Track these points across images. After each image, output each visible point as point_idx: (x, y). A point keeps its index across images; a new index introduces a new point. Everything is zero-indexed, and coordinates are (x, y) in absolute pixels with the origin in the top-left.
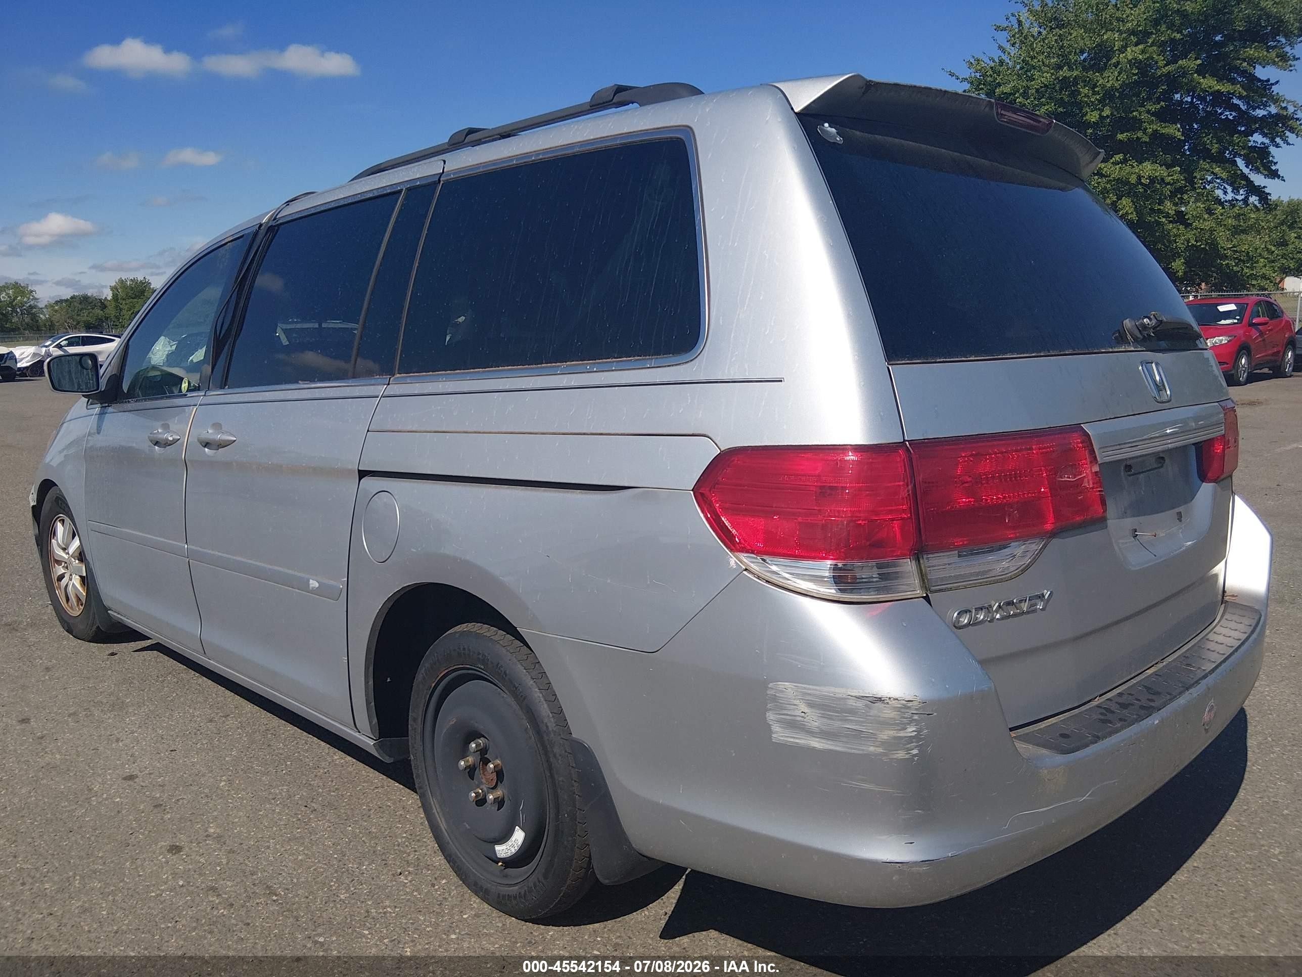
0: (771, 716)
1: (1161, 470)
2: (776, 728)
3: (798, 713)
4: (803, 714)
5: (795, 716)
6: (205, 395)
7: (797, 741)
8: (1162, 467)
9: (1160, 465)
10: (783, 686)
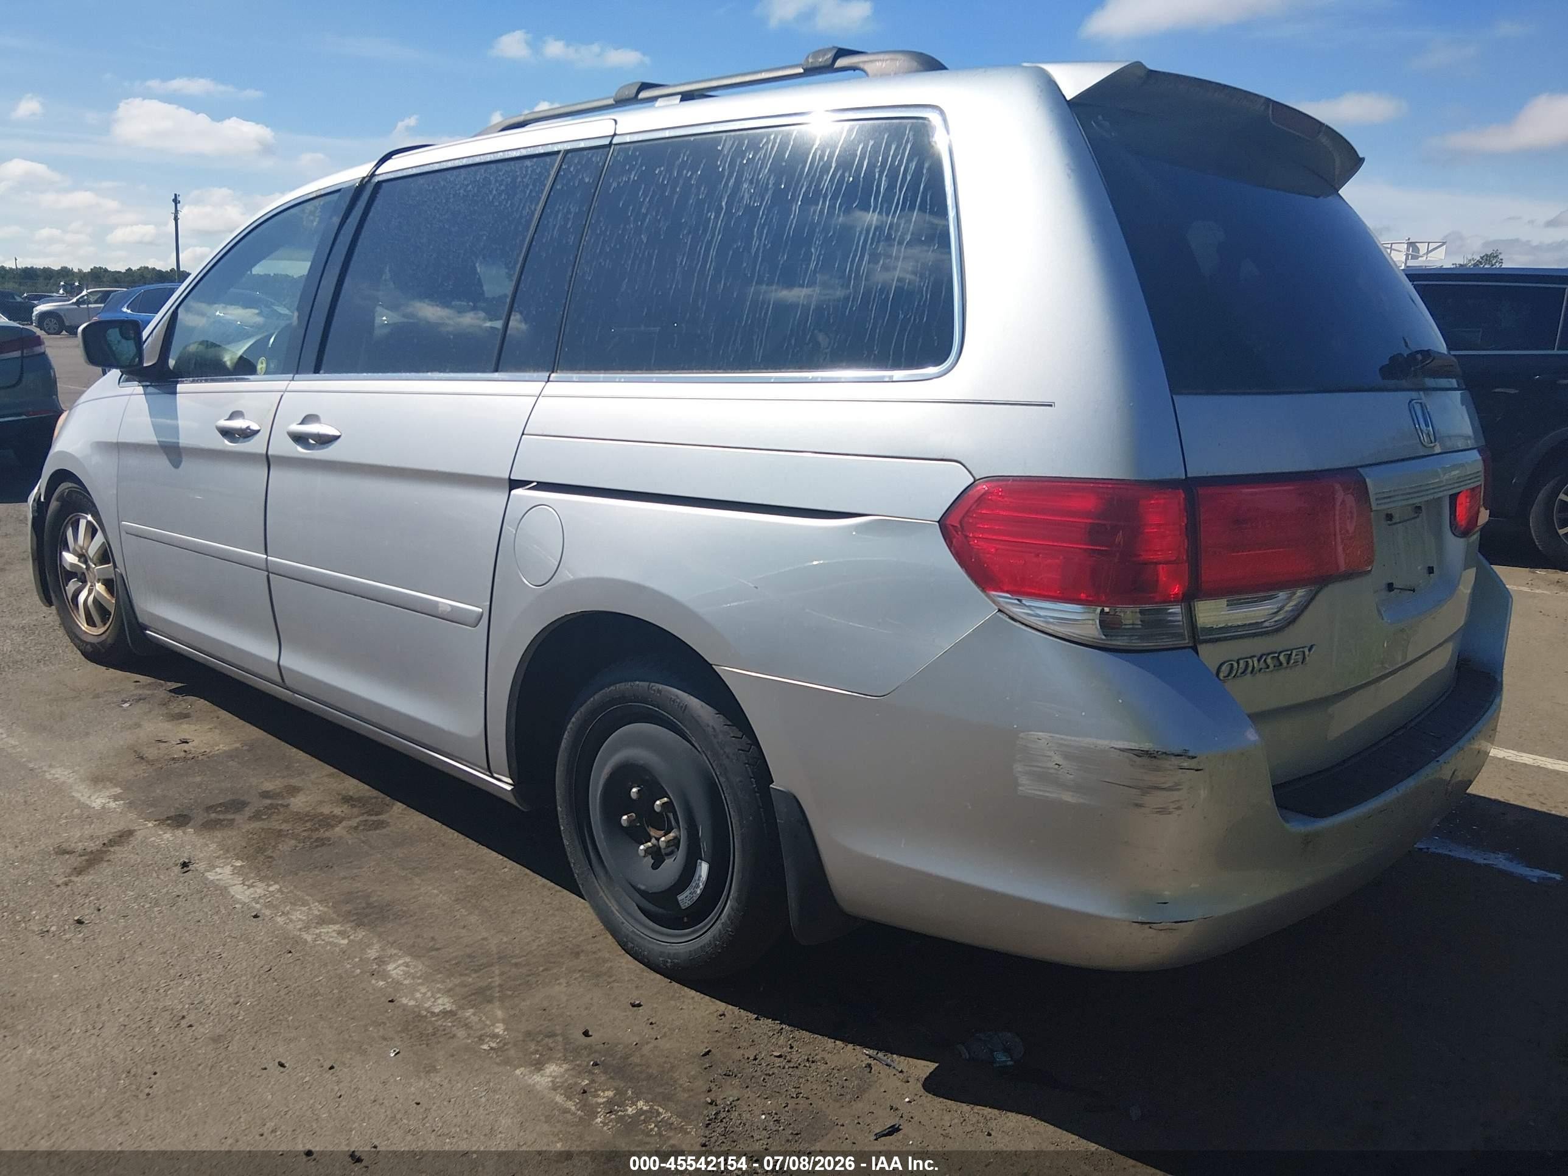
0: (1018, 768)
1: (1418, 520)
2: (1023, 780)
3: (1052, 765)
4: (1057, 766)
5: (1048, 768)
6: (293, 380)
7: (1047, 794)
8: (1418, 517)
9: (1416, 515)
10: (1036, 737)
